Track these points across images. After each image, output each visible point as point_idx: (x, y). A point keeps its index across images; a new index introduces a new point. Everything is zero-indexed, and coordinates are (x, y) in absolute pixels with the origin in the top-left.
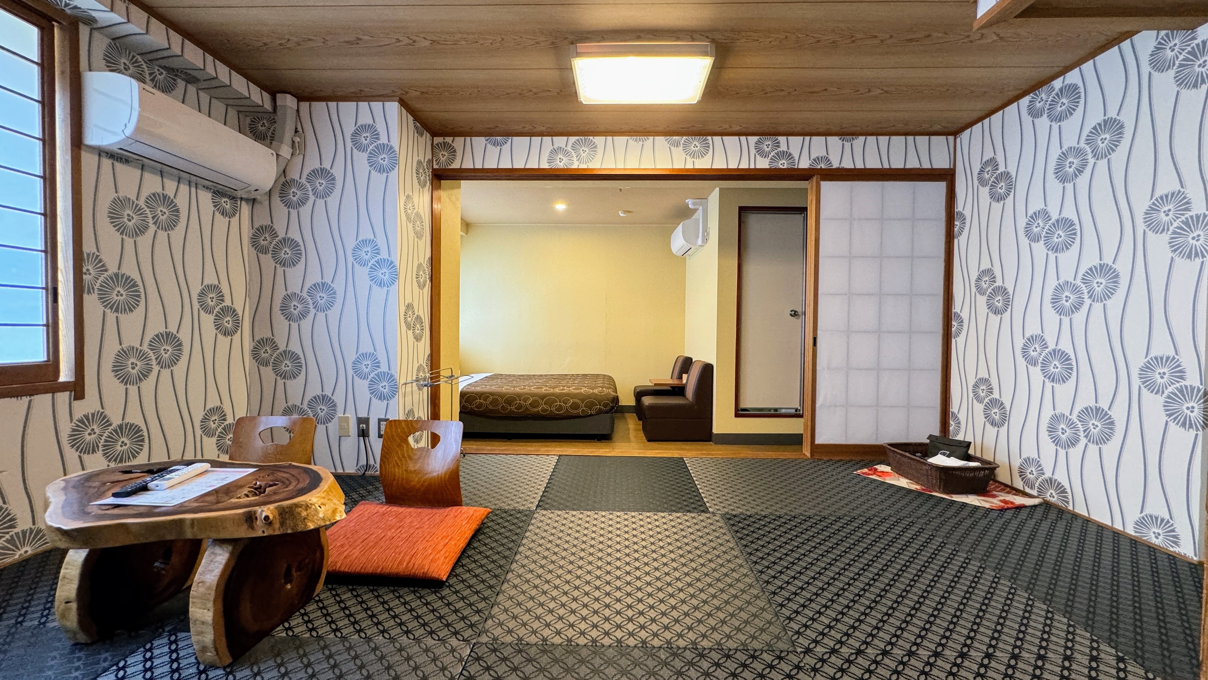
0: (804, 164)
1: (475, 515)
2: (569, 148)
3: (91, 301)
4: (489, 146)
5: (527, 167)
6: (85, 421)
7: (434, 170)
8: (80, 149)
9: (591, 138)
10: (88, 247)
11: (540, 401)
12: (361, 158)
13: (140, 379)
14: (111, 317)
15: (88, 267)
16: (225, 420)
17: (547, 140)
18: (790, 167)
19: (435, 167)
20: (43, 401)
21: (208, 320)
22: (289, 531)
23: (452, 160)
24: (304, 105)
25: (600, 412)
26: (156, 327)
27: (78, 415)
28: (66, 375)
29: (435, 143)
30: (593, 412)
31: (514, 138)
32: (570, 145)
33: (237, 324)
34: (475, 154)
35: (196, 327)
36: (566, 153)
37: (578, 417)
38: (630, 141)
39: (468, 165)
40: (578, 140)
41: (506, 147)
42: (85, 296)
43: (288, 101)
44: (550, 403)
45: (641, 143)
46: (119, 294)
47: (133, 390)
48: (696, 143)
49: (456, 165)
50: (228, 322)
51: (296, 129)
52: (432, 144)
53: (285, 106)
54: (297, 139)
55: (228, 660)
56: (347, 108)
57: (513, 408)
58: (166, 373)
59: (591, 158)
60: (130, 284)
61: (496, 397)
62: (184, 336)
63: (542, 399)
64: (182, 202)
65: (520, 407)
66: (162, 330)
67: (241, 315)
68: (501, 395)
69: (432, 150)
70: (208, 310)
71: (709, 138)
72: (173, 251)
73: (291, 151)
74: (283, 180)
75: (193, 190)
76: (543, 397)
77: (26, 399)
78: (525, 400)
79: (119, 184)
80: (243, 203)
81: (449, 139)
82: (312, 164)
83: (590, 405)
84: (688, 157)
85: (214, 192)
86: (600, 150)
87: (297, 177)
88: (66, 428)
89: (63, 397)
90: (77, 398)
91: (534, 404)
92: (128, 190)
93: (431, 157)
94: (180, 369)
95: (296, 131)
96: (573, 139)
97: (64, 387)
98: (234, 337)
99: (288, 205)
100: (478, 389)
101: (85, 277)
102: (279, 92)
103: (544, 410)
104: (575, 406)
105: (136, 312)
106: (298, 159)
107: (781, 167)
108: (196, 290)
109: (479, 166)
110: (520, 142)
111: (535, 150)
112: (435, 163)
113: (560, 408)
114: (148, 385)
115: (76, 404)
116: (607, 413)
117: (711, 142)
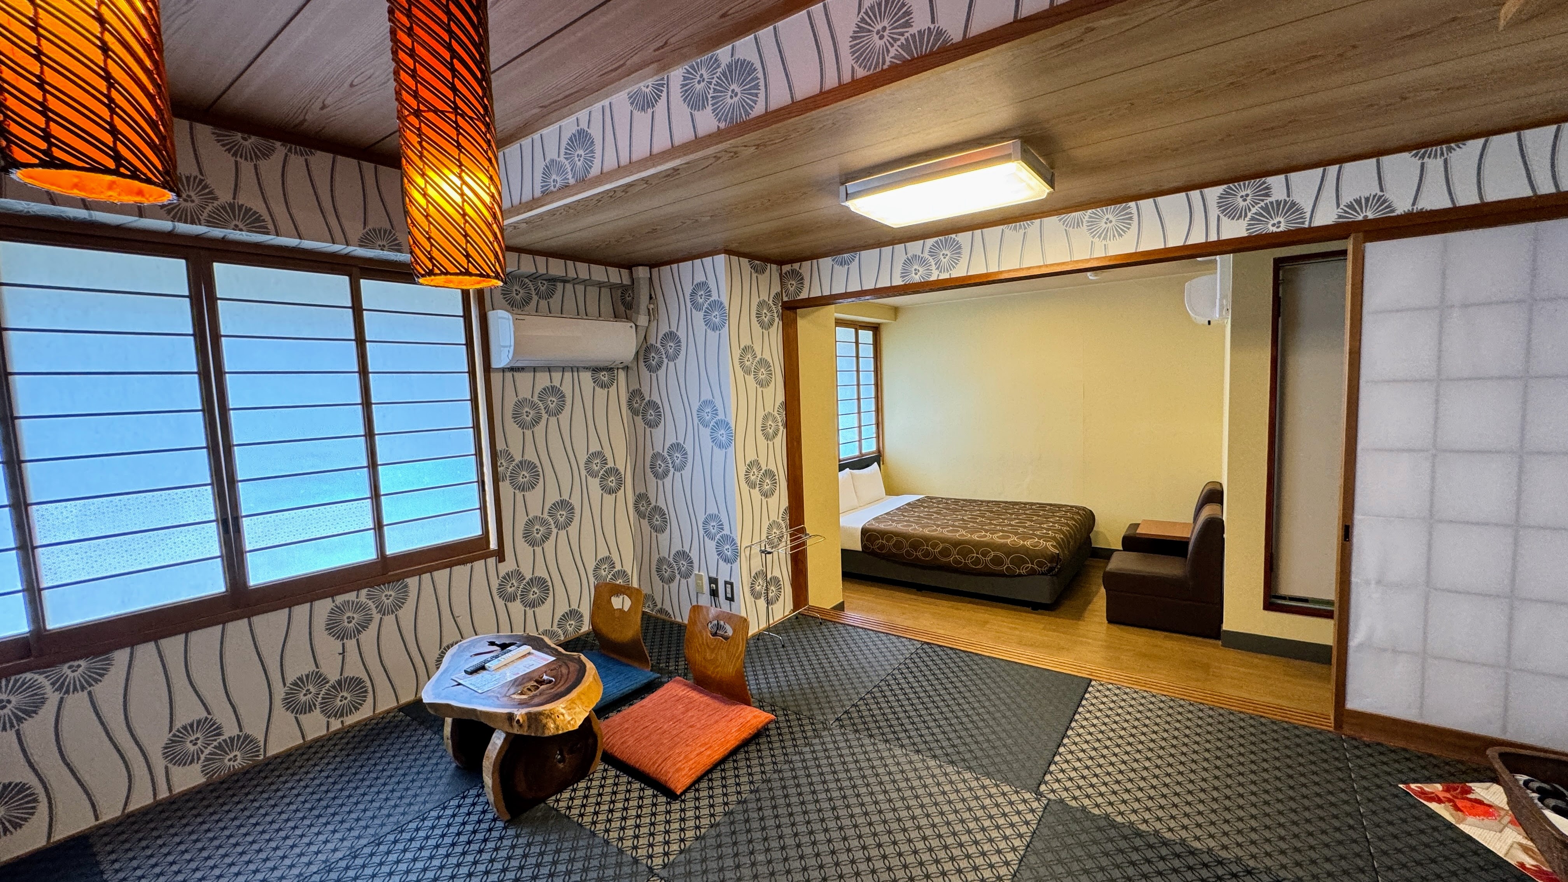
0: (1326, 216)
1: (752, 722)
2: (926, 255)
3: (505, 487)
4: (836, 266)
5: (878, 286)
6: (508, 577)
7: (784, 303)
8: (489, 372)
9: (953, 236)
10: (500, 446)
11: (952, 548)
12: (698, 316)
13: (544, 542)
14: (519, 495)
15: (502, 461)
16: (614, 567)
17: (899, 248)
18: (1293, 226)
19: (785, 299)
20: (479, 565)
21: (594, 484)
22: (533, 734)
23: (800, 290)
24: (655, 271)
25: (1032, 573)
26: (553, 497)
27: (502, 573)
28: (493, 545)
29: (784, 272)
30: (1023, 572)
31: (863, 253)
32: (927, 249)
33: (620, 482)
34: (822, 278)
35: (585, 489)
36: (923, 262)
37: (1001, 575)
38: (1007, 231)
39: (816, 293)
40: (937, 242)
41: (855, 265)
42: (501, 484)
43: (642, 272)
44: (964, 553)
45: (1022, 231)
46: (524, 476)
47: (538, 550)
48: (1109, 215)
49: (804, 295)
50: (612, 482)
51: (651, 295)
52: (781, 274)
53: (639, 278)
54: (652, 306)
55: (508, 817)
56: (686, 266)
57: (919, 554)
58: (563, 533)
59: (954, 262)
60: (531, 467)
61: (900, 539)
62: (575, 501)
63: (955, 548)
64: (567, 389)
65: (927, 554)
66: (558, 499)
67: (623, 473)
68: (905, 536)
69: (781, 279)
70: (593, 474)
71: (1132, 204)
72: (562, 431)
73: (647, 317)
74: (645, 346)
75: (575, 374)
76: (956, 544)
77: (469, 565)
78: (935, 546)
79: (518, 389)
80: (620, 370)
81: (796, 266)
82: (664, 329)
83: (1019, 562)
84: (1096, 240)
85: (593, 370)
86: (966, 251)
87: (654, 343)
88: (495, 583)
89: (492, 561)
90: (500, 562)
91: (945, 552)
92: (525, 393)
93: (779, 290)
94: (573, 529)
95: (651, 298)
96: (930, 242)
97: (492, 554)
98: (618, 494)
99: (650, 369)
100: (882, 526)
101: (499, 469)
102: (634, 266)
103: (957, 562)
104: (997, 561)
105: (537, 488)
106: (654, 324)
107: (1275, 229)
108: (583, 458)
109: (826, 293)
110: (869, 256)
111: (886, 265)
112: (784, 295)
113: (977, 561)
114: (549, 545)
115: (500, 565)
116: (1043, 574)
117: (1134, 211)
